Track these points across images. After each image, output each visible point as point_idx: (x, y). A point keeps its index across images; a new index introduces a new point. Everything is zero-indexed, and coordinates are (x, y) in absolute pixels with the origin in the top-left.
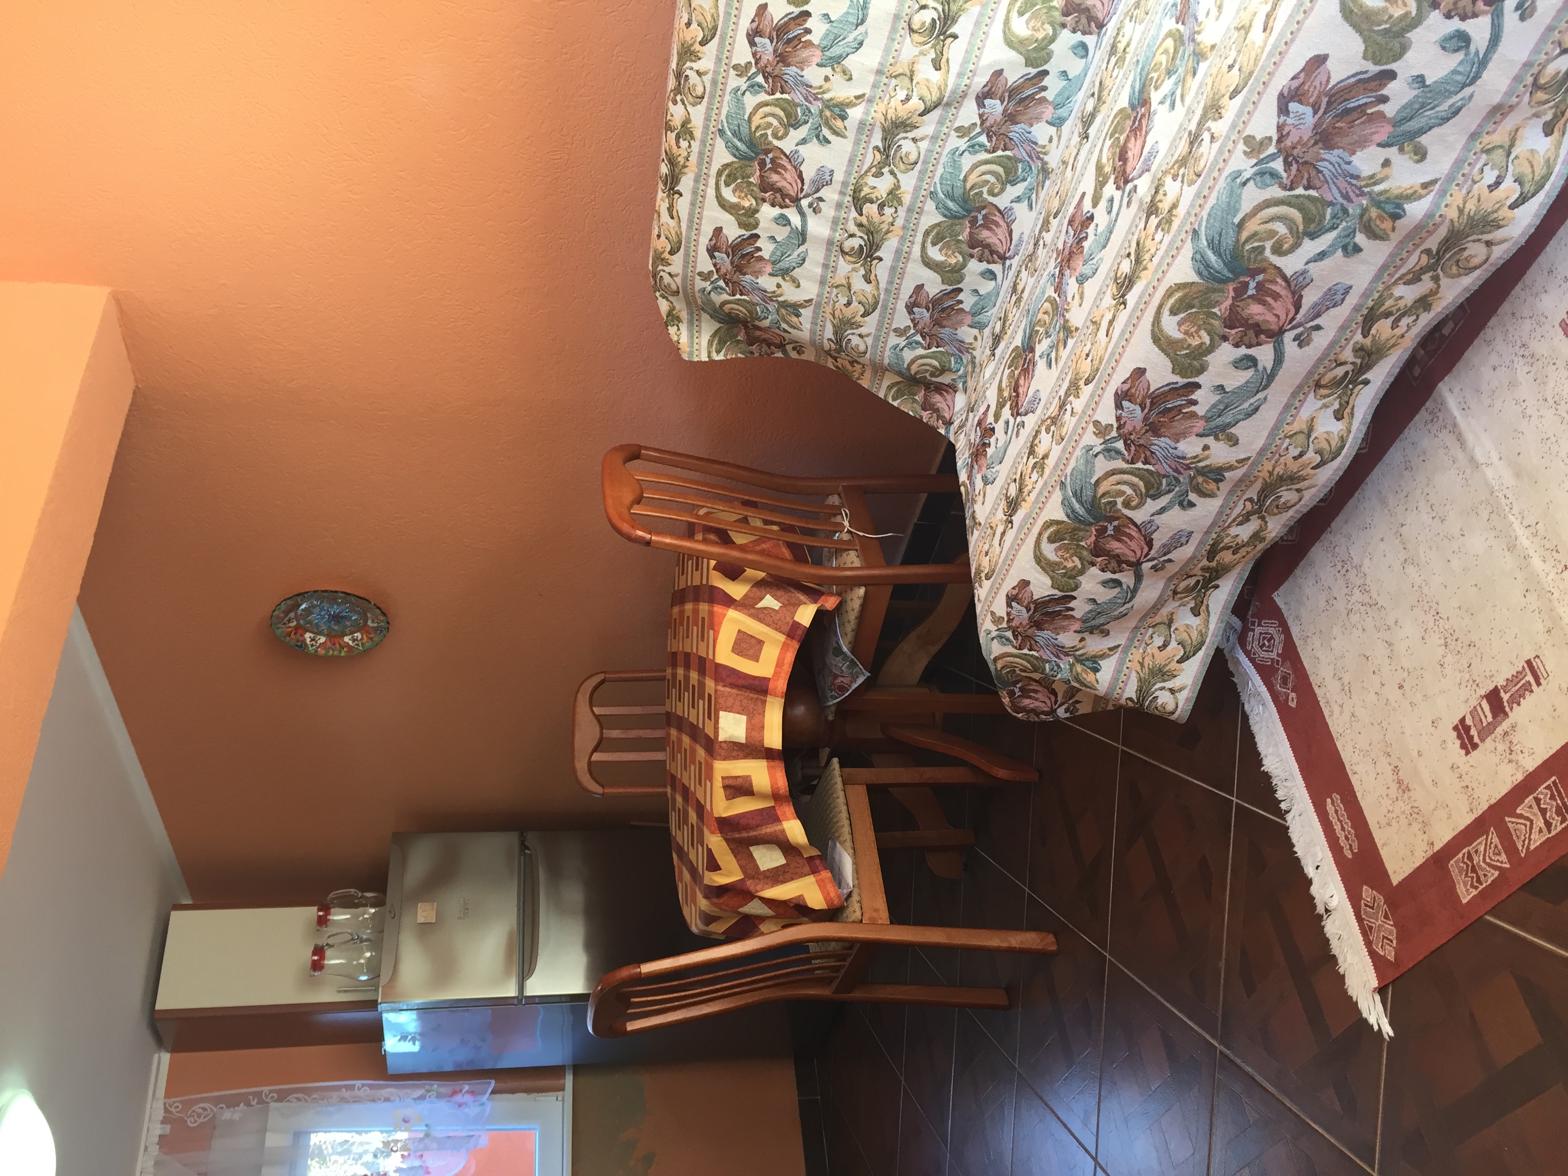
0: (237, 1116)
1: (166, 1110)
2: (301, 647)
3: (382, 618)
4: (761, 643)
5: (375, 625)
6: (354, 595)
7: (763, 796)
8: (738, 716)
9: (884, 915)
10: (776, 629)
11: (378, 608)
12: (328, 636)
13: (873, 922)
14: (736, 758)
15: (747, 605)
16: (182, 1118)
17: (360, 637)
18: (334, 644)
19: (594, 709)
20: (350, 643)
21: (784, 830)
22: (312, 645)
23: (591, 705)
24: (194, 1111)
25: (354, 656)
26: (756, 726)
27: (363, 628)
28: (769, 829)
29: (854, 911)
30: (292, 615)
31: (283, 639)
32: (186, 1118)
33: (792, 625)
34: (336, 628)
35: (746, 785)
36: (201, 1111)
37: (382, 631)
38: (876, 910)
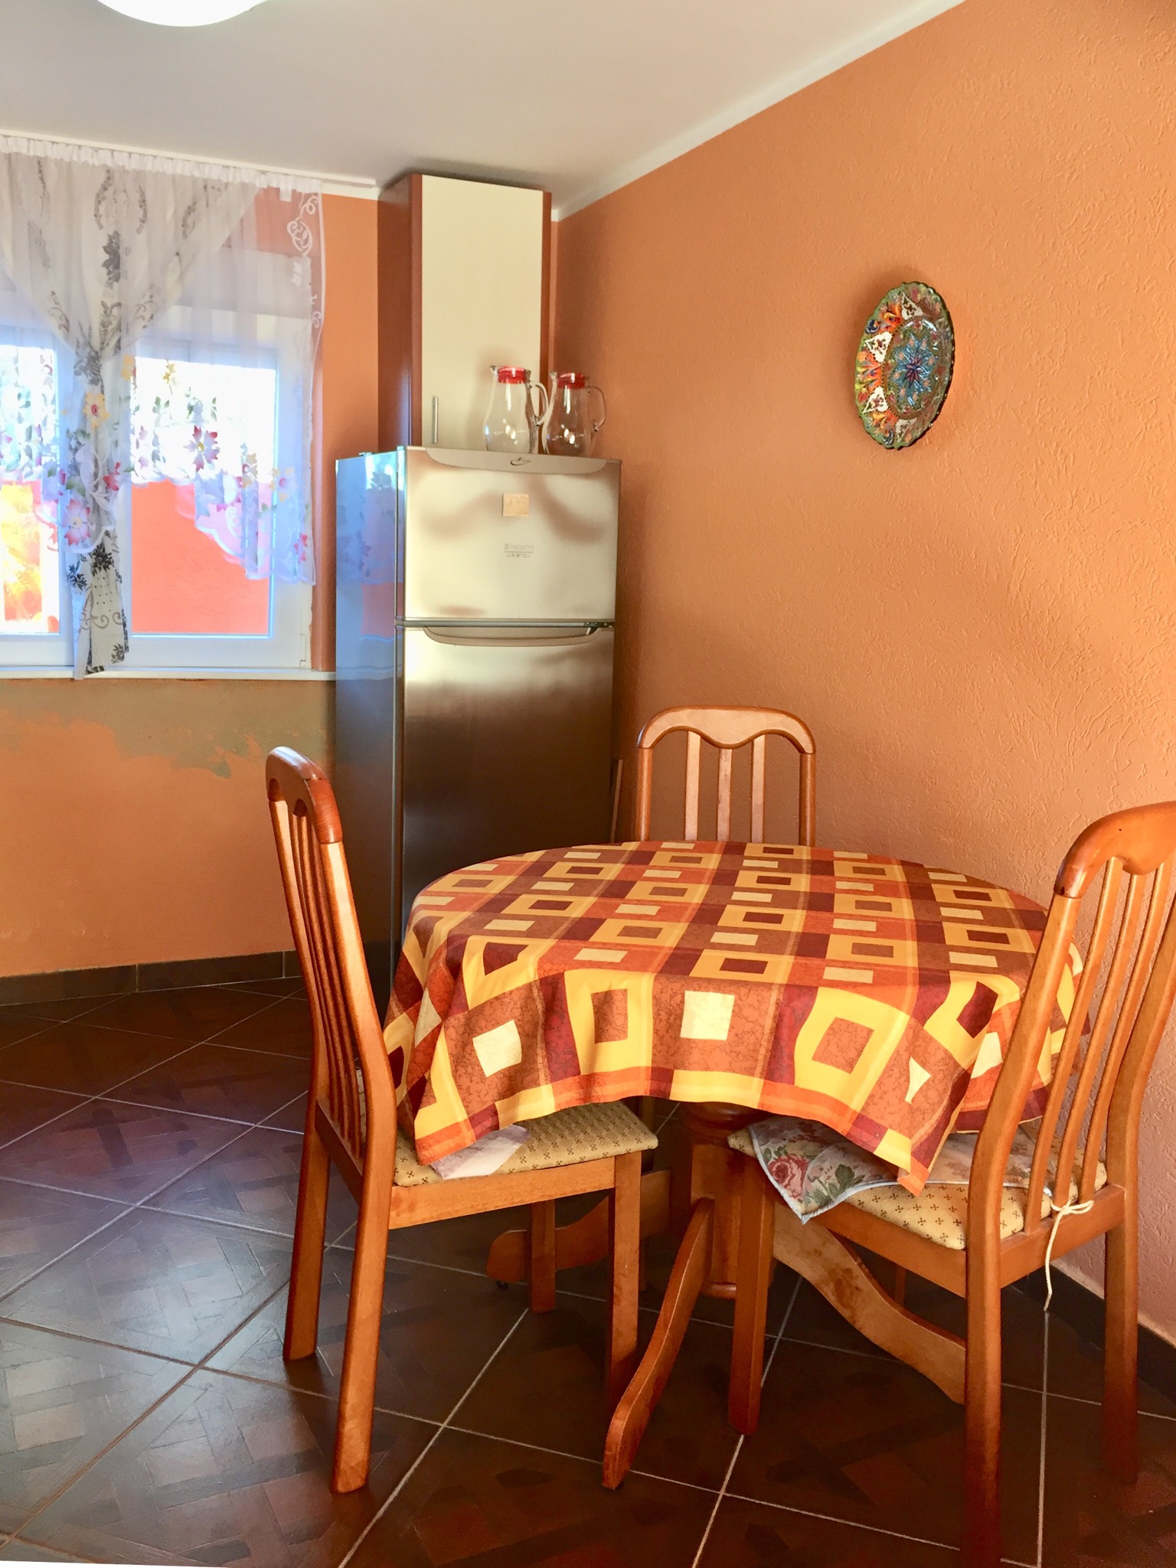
0: (297, 280)
1: (308, 196)
2: (871, 327)
3: (908, 440)
4: (850, 1066)
5: (898, 431)
6: (944, 398)
7: (593, 1057)
8: (726, 1025)
9: (402, 1220)
10: (871, 1097)
11: (923, 434)
12: (886, 365)
13: (393, 1203)
14: (657, 1016)
15: (916, 1044)
16: (299, 213)
17: (880, 409)
18: (872, 374)
19: (762, 738)
20: (873, 397)
21: (538, 1085)
22: (872, 343)
23: (768, 733)
24: (305, 229)
25: (854, 401)
26: (708, 1056)
27: (894, 412)
28: (541, 1060)
29: (409, 1174)
30: (919, 312)
31: (884, 301)
32: (297, 219)
33: (879, 1126)
34: (897, 376)
35: (611, 1031)
36: (305, 237)
37: (888, 439)
38: (412, 1208)
